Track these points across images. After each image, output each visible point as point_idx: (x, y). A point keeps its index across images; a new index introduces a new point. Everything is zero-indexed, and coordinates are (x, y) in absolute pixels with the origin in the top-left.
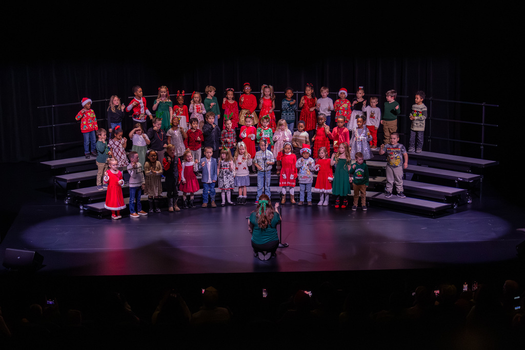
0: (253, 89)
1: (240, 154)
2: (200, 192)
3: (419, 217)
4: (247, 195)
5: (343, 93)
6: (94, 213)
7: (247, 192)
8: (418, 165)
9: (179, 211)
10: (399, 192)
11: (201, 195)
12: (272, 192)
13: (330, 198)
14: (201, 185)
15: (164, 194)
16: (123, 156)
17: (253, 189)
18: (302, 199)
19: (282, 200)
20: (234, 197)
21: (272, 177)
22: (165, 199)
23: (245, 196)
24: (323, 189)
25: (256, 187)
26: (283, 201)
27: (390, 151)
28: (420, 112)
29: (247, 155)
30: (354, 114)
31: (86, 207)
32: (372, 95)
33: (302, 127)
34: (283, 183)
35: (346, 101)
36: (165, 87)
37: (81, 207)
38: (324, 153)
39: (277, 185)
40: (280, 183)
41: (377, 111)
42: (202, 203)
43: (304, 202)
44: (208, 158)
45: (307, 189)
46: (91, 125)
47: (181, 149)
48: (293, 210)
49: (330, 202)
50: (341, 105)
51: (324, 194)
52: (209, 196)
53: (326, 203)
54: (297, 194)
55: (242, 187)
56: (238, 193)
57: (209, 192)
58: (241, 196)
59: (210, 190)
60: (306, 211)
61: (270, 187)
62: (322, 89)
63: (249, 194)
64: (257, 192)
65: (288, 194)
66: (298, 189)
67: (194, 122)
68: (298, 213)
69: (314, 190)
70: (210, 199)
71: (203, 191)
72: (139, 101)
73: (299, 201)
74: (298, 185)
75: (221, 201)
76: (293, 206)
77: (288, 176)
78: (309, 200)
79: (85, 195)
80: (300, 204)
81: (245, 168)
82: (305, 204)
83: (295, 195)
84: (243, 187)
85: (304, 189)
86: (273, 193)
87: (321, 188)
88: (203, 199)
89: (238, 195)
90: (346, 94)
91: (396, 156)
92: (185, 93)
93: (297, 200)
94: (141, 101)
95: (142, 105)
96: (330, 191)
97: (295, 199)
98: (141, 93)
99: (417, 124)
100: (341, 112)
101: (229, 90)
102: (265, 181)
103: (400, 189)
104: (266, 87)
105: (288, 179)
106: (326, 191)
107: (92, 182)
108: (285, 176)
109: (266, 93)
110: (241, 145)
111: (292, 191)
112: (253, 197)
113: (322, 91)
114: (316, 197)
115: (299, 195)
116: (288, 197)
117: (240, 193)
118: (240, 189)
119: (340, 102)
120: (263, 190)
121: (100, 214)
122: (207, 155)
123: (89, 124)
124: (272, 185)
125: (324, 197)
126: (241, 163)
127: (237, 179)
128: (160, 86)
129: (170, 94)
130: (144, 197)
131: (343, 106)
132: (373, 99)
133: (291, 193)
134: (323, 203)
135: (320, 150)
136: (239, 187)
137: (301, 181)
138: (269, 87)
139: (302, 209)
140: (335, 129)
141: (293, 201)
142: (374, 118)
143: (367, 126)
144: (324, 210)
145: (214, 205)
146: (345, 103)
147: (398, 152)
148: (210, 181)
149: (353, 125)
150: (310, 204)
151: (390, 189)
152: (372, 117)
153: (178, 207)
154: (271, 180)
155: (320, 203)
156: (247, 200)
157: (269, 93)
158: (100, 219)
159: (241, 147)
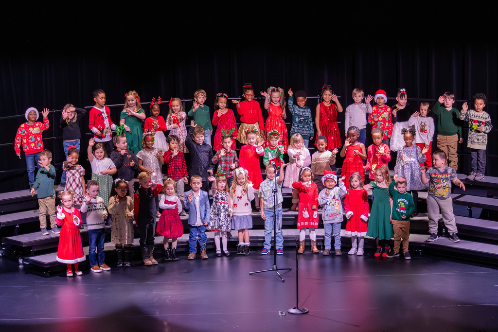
0: (257, 94)
1: (238, 184)
2: (185, 237)
3: (491, 269)
4: (250, 241)
5: (381, 97)
6: (38, 270)
7: (250, 238)
8: (488, 196)
9: (157, 264)
10: (451, 234)
11: (187, 242)
12: (284, 237)
13: (365, 244)
14: (187, 227)
15: (136, 242)
16: (78, 189)
17: (259, 233)
18: (328, 247)
19: (299, 247)
20: (233, 244)
21: (283, 216)
22: (137, 248)
23: (248, 244)
24: (356, 232)
25: (263, 230)
26: (301, 250)
27: (437, 178)
28: (483, 123)
29: (250, 185)
30: (399, 127)
31: (27, 260)
32: (423, 99)
33: (322, 145)
34: (302, 223)
35: (386, 109)
36: (134, 92)
37: (21, 261)
38: (358, 181)
39: (294, 227)
40: (299, 224)
41: (430, 122)
42: (187, 253)
43: (331, 250)
44: (195, 191)
45: (334, 232)
46: (33, 145)
47: (156, 177)
48: (315, 262)
49: (365, 249)
50: (381, 115)
51: (358, 238)
52: (198, 244)
53: (361, 252)
54: (321, 241)
55: (242, 230)
56: (238, 238)
57: (197, 238)
58: (241, 243)
59: (199, 236)
60: (333, 263)
61: (283, 230)
62: (355, 91)
63: (253, 240)
64: (264, 238)
65: (308, 240)
66: (321, 232)
67: (173, 140)
68: (322, 266)
69: (344, 233)
70: (199, 247)
71: (190, 237)
72: (101, 110)
73: (324, 249)
74: (321, 226)
75: (215, 249)
76: (315, 256)
77: (311, 214)
78: (338, 247)
79: (25, 244)
80: (325, 253)
81: (247, 204)
82: (332, 254)
83: (317, 241)
84: (244, 230)
85: (330, 232)
86: (286, 240)
87: (353, 231)
88: (190, 248)
89: (238, 242)
90: (386, 98)
91: (445, 185)
92: (161, 100)
93: (321, 247)
94: (103, 110)
95: (105, 115)
96: (364, 234)
97: (318, 247)
98: (103, 100)
99: (478, 140)
100: (381, 124)
101: (222, 96)
102: (275, 222)
103: (453, 229)
104: (273, 91)
105: (311, 219)
106: (359, 234)
107: (33, 226)
108: (306, 214)
109: (273, 99)
110: (241, 173)
111: (313, 236)
112: (259, 245)
113: (355, 94)
114: (347, 243)
115: (323, 241)
116: (308, 244)
117: (241, 239)
118: (241, 233)
119: (377, 111)
120: (273, 234)
121: (47, 270)
122: (194, 186)
123: (31, 143)
124: (285, 227)
125: (358, 243)
126: (241, 197)
127: (235, 218)
128: (127, 92)
129: (141, 101)
130: (109, 246)
131: (383, 115)
132: (424, 105)
133: (311, 238)
134: (357, 250)
135: (352, 178)
136: (239, 231)
137: (327, 221)
138: (278, 91)
139: (328, 260)
140: (370, 148)
141: (315, 249)
142: (425, 132)
143: (417, 144)
144: (357, 261)
145: (205, 256)
146: (385, 112)
147: (447, 179)
148: (199, 223)
149: (398, 142)
150: (338, 253)
151: (434, 229)
152: (423, 130)
153: (155, 258)
154: (283, 220)
155: (352, 251)
156: (250, 248)
157: (279, 99)
158: (47, 277)
159: (241, 176)
